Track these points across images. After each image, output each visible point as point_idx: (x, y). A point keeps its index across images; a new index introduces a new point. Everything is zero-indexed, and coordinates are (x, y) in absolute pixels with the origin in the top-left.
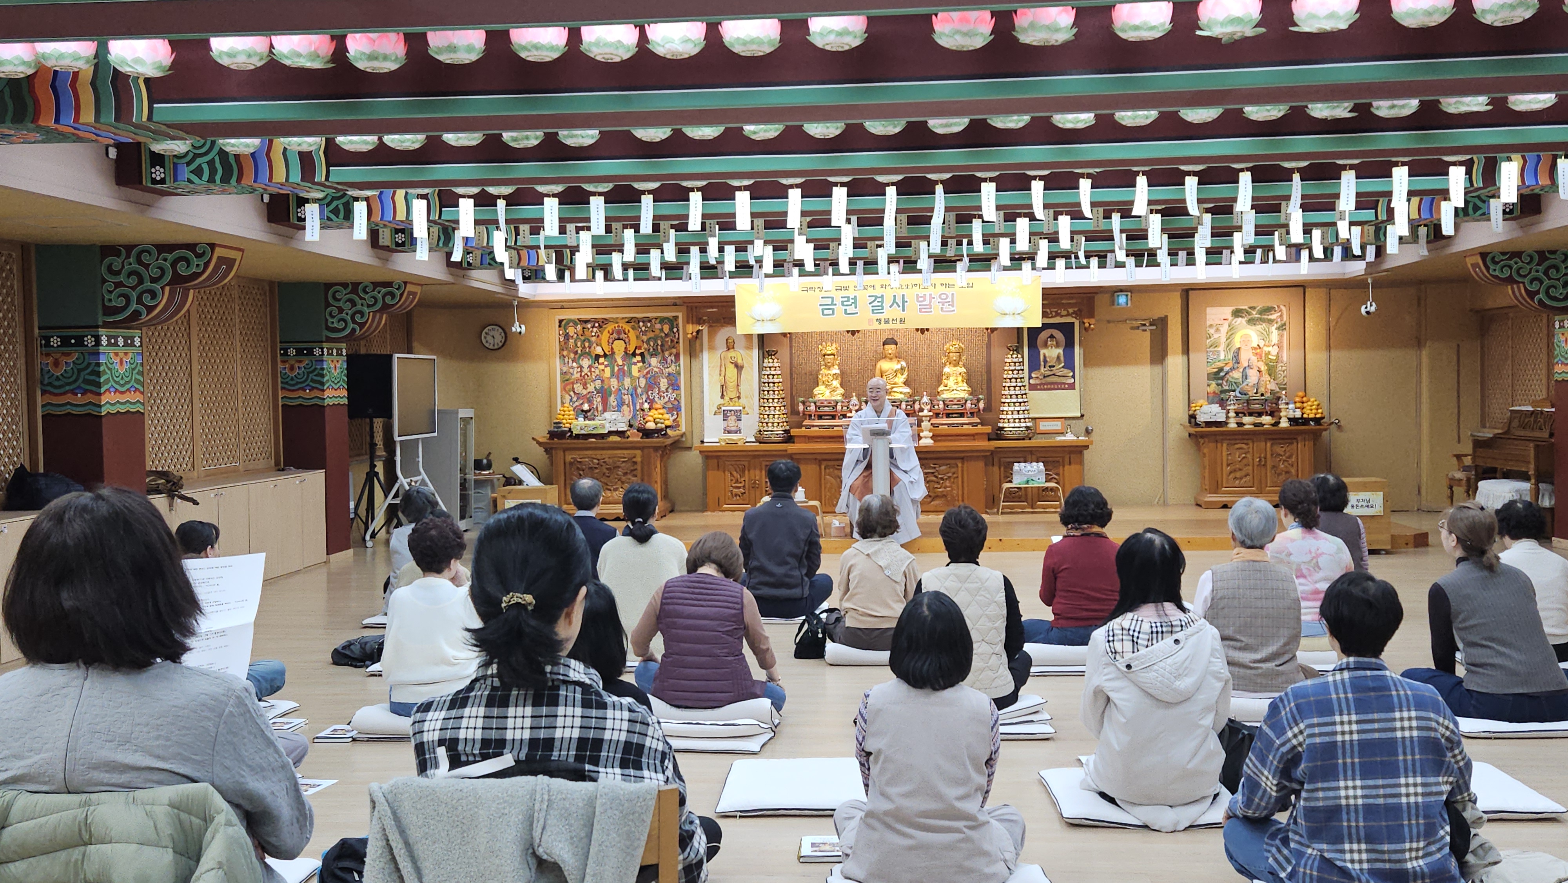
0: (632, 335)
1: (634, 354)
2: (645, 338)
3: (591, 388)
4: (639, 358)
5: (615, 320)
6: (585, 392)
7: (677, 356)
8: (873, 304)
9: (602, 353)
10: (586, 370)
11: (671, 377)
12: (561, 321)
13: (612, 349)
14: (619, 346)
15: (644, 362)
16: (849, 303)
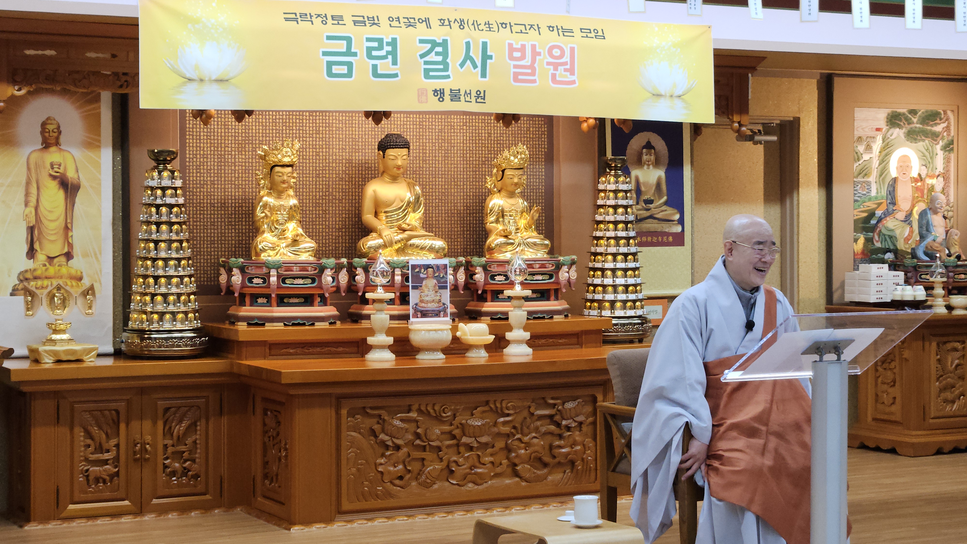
8: (427, 59)
16: (383, 53)
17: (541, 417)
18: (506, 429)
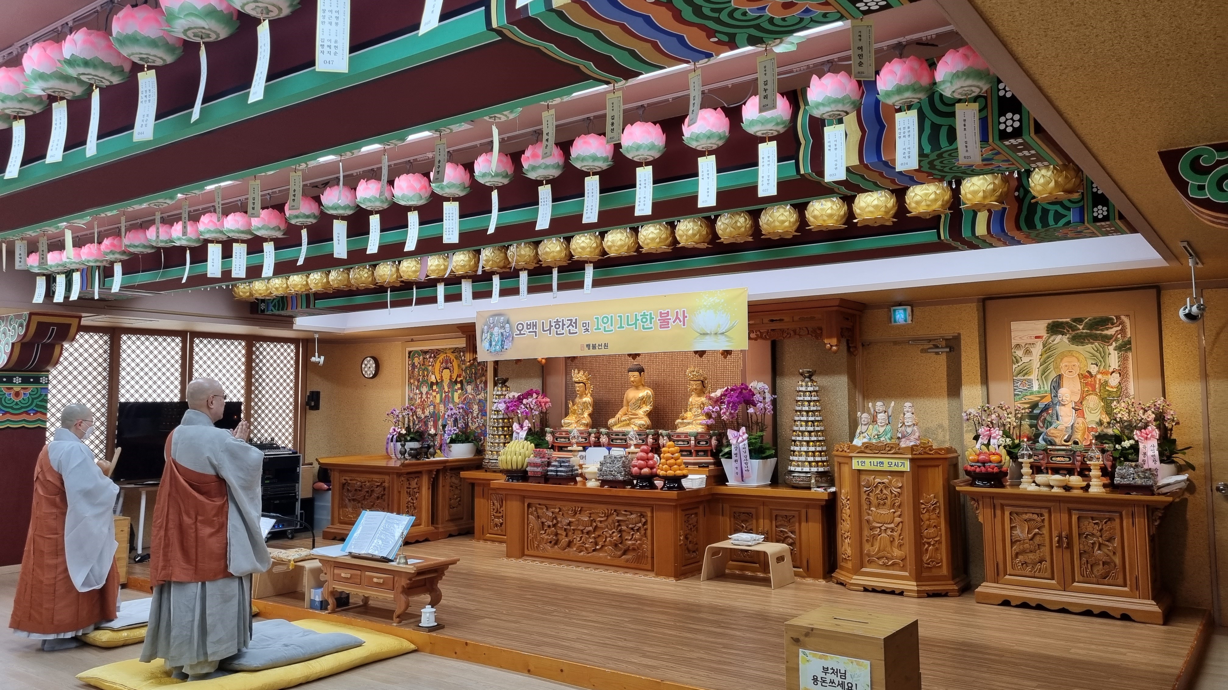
0: (455, 364)
1: (456, 382)
2: (464, 367)
3: (427, 413)
4: (459, 386)
5: (443, 351)
6: (423, 416)
7: (486, 383)
9: (435, 381)
10: (424, 396)
11: (481, 403)
12: (410, 353)
13: (442, 377)
14: (446, 373)
15: (462, 390)
17: (619, 521)
18: (603, 525)
